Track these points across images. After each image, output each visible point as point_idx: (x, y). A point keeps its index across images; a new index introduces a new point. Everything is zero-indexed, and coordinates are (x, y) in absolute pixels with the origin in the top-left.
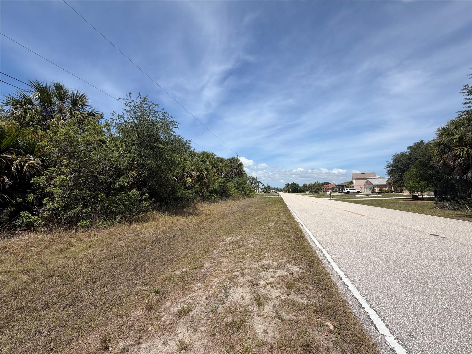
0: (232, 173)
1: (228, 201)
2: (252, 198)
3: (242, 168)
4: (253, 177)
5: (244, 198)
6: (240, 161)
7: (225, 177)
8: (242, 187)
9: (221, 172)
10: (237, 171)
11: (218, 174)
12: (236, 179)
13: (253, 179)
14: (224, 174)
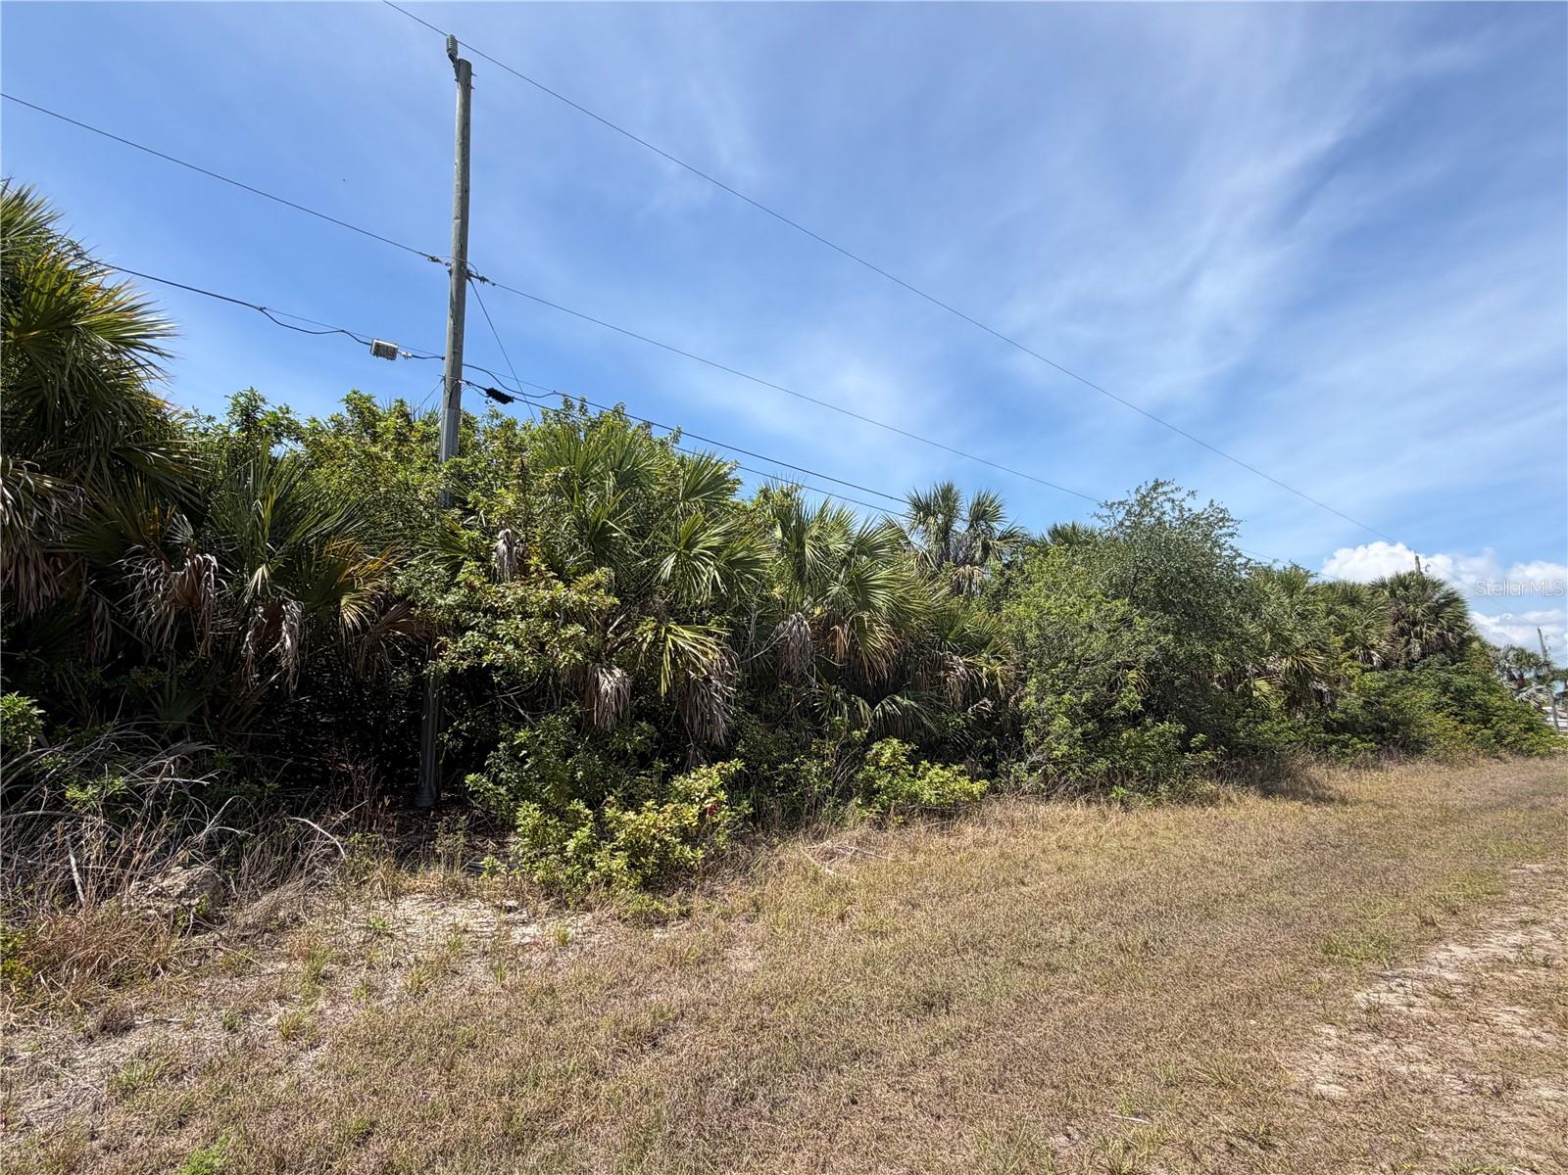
0: (1408, 642)
1: (1420, 765)
2: (1542, 757)
3: (1461, 617)
4: (1523, 651)
5: (1498, 757)
6: (1445, 588)
7: (1385, 666)
8: (1477, 706)
9: (1365, 647)
10: (1434, 633)
11: (1353, 657)
12: (1435, 669)
13: (1523, 657)
14: (1379, 653)
